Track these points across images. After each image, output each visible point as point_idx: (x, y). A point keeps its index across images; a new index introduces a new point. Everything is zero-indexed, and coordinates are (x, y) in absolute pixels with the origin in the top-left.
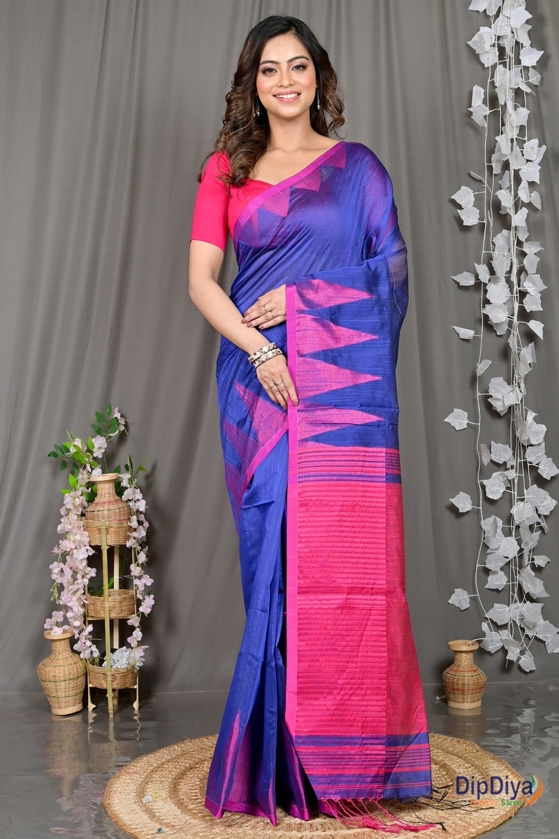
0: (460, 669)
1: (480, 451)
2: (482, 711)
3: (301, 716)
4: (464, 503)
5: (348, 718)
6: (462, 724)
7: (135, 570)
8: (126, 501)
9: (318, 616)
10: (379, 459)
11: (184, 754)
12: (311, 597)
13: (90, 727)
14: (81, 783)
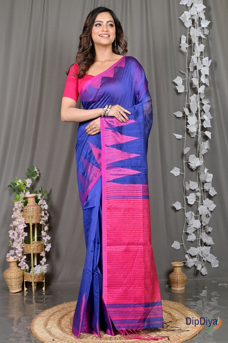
0: (176, 274)
1: (185, 185)
2: (185, 291)
3: (109, 296)
4: (178, 206)
5: (128, 296)
6: (177, 296)
7: (43, 233)
8: (40, 205)
9: (115, 255)
10: (139, 189)
11: (63, 309)
12: (113, 247)
13: (25, 298)
14: (22, 320)
